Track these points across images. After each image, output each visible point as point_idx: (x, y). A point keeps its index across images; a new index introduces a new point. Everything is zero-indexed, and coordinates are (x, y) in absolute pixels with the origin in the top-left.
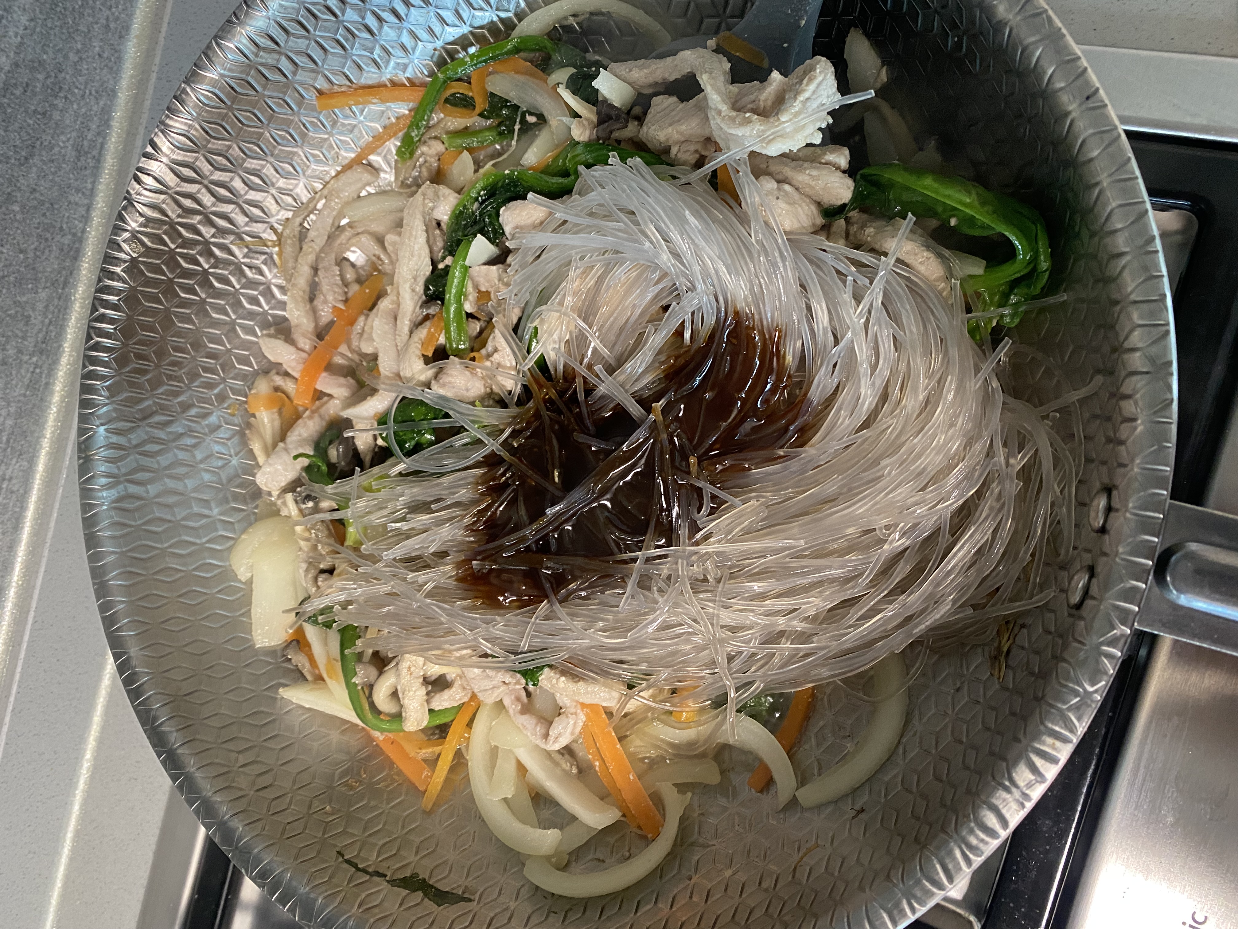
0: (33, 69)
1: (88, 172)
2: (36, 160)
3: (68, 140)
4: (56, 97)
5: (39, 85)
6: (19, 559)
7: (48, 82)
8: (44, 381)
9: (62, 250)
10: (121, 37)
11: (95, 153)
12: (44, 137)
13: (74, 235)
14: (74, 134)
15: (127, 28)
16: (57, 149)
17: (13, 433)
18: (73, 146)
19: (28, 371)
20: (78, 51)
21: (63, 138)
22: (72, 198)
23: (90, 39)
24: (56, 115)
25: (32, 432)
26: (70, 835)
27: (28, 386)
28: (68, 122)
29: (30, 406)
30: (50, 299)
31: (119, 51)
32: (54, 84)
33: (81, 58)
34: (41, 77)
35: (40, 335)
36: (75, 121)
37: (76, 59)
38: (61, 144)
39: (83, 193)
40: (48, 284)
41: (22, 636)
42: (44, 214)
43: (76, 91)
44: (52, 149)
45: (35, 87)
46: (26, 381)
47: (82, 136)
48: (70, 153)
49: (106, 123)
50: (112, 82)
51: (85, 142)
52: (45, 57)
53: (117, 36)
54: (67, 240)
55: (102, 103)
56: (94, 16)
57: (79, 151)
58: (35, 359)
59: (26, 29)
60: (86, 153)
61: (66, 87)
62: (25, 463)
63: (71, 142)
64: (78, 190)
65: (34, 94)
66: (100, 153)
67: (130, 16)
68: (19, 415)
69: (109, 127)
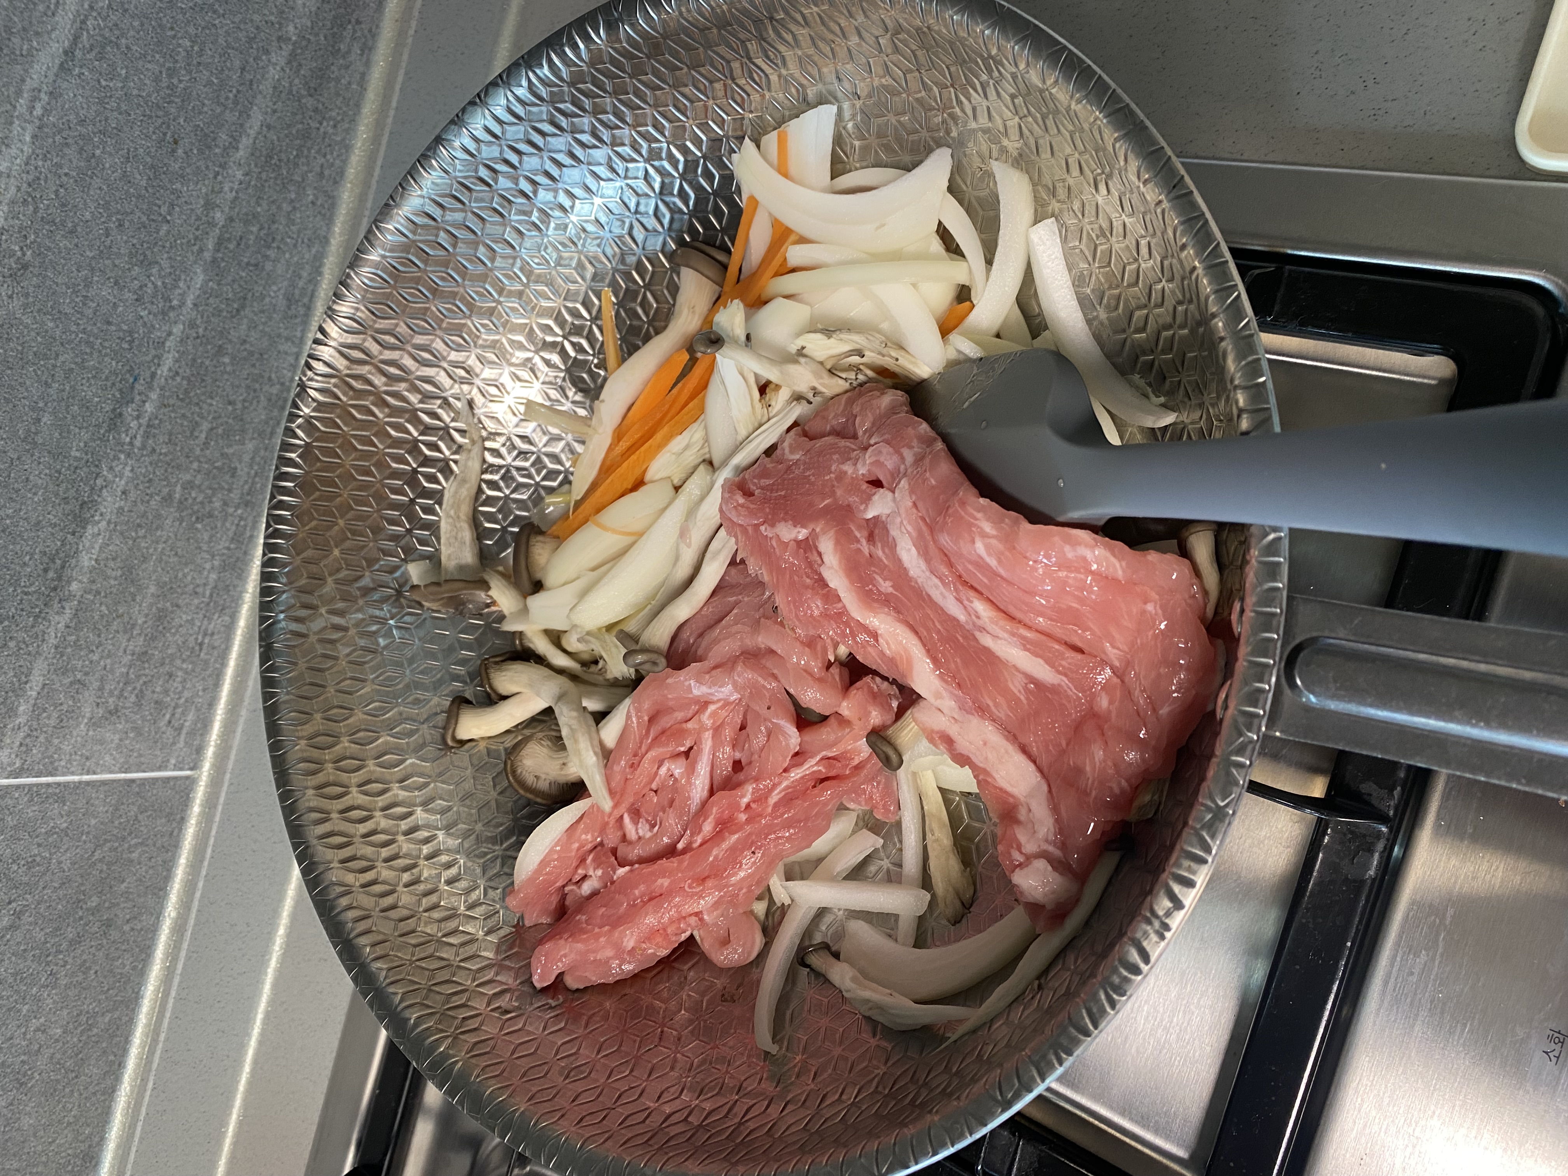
0: (247, 222)
1: (298, 320)
2: (247, 310)
3: (279, 289)
4: (269, 247)
5: (252, 237)
6: (218, 718)
7: (262, 233)
8: (248, 534)
9: (270, 400)
10: (336, 182)
11: (306, 300)
12: (256, 288)
13: (282, 384)
14: (286, 283)
15: (341, 173)
16: (267, 300)
17: (215, 587)
18: (284, 295)
19: (232, 524)
20: (292, 201)
21: (274, 288)
22: (281, 348)
23: (304, 188)
24: (269, 266)
25: (235, 586)
26: (260, 1017)
27: (233, 539)
28: (279, 272)
29: (233, 560)
30: (256, 451)
31: (333, 197)
32: (267, 235)
33: (294, 208)
34: (254, 229)
35: (246, 487)
36: (287, 272)
37: (290, 209)
38: (272, 294)
39: (293, 342)
40: (256, 435)
41: (218, 798)
42: (254, 366)
43: (289, 240)
44: (263, 299)
45: (249, 239)
46: (231, 534)
47: (293, 286)
48: (281, 302)
49: (317, 271)
50: (325, 228)
51: (297, 292)
52: (259, 209)
53: (331, 183)
54: (275, 390)
55: (314, 251)
56: (308, 164)
57: (290, 300)
58: (239, 511)
59: (241, 183)
60: (297, 301)
61: (279, 237)
62: (227, 618)
63: (282, 291)
64: (287, 339)
65: (248, 246)
66: (311, 301)
67: (345, 162)
68: (223, 568)
69: (320, 274)
